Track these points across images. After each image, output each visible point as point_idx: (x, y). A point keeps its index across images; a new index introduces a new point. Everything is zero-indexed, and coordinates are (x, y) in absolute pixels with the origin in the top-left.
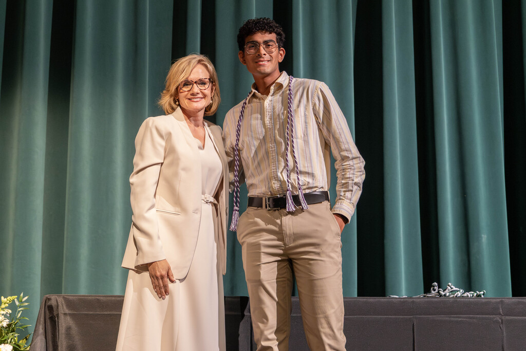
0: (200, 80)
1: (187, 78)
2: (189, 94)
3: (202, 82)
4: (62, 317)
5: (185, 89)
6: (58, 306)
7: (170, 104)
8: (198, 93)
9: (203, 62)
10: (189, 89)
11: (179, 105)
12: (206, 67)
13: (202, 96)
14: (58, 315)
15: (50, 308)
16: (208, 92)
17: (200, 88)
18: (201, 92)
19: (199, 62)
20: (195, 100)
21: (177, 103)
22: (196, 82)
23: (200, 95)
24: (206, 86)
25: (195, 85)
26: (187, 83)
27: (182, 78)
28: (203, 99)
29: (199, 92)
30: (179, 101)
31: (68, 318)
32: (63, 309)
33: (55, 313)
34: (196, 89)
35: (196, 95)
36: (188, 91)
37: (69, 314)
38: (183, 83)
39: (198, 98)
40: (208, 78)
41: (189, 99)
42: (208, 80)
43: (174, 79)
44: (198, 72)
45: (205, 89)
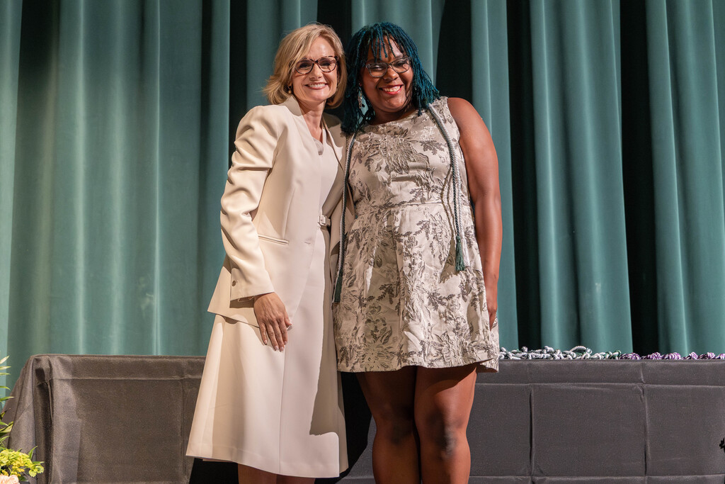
1: (305, 57)
2: (308, 78)
3: (325, 62)
4: (57, 384)
5: (303, 71)
6: (51, 369)
7: (279, 93)
8: (320, 77)
9: (326, 35)
10: (307, 71)
11: (293, 93)
12: (330, 41)
13: (325, 82)
14: (51, 382)
15: (40, 373)
16: (333, 75)
17: (323, 70)
18: (324, 75)
19: (322, 34)
20: (316, 86)
21: (290, 92)
22: (317, 62)
23: (323, 80)
24: (331, 68)
25: (316, 65)
26: (306, 64)
27: (299, 57)
28: (327, 86)
29: (322, 75)
30: (292, 89)
31: (66, 385)
32: (60, 374)
33: (47, 379)
34: (318, 71)
35: (317, 80)
36: (307, 74)
37: (67, 380)
38: (300, 64)
39: (320, 83)
40: (333, 55)
41: (307, 85)
42: (333, 59)
43: (286, 59)
44: (319, 48)
45: (330, 72)
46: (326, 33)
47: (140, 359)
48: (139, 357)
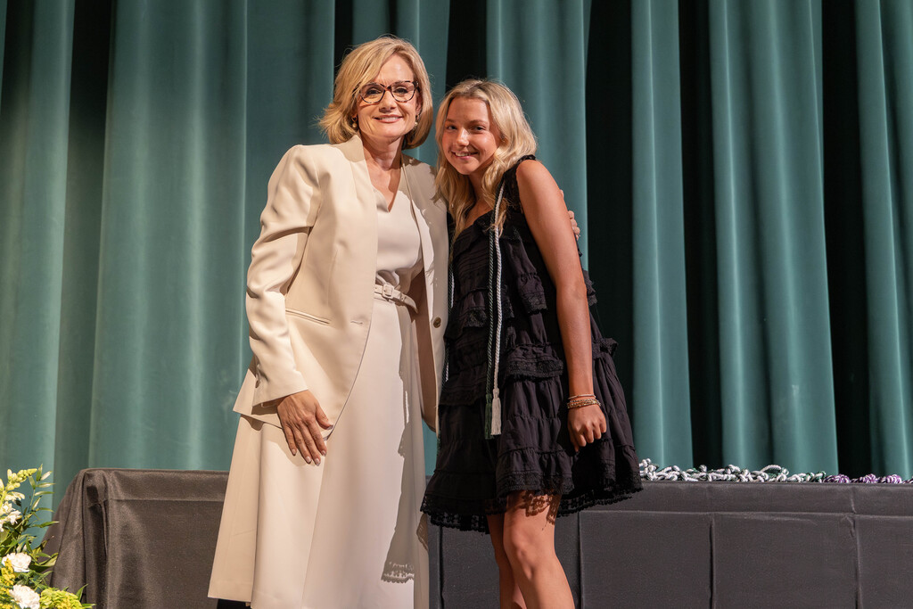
0: (398, 84)
1: (374, 80)
2: (378, 109)
3: (400, 89)
4: (113, 506)
5: (371, 100)
6: (106, 488)
7: (341, 126)
8: (393, 108)
9: (402, 52)
10: (376, 100)
11: (358, 129)
12: (408, 60)
13: (400, 115)
14: (106, 503)
15: (92, 492)
16: (411, 105)
17: (397, 98)
18: (398, 105)
19: (397, 50)
20: (387, 120)
21: (354, 126)
22: (390, 88)
23: (397, 112)
24: (407, 96)
25: (388, 93)
26: (373, 89)
28: (402, 119)
29: (395, 105)
30: (357, 123)
31: (125, 507)
32: (116, 492)
33: (101, 500)
34: (390, 99)
35: (389, 112)
36: (376, 103)
37: (126, 501)
38: (367, 88)
39: (392, 116)
40: (412, 80)
41: (377, 118)
42: (411, 84)
43: (350, 80)
44: (393, 70)
45: (405, 102)
46: (403, 49)
47: (217, 476)
48: (217, 473)
